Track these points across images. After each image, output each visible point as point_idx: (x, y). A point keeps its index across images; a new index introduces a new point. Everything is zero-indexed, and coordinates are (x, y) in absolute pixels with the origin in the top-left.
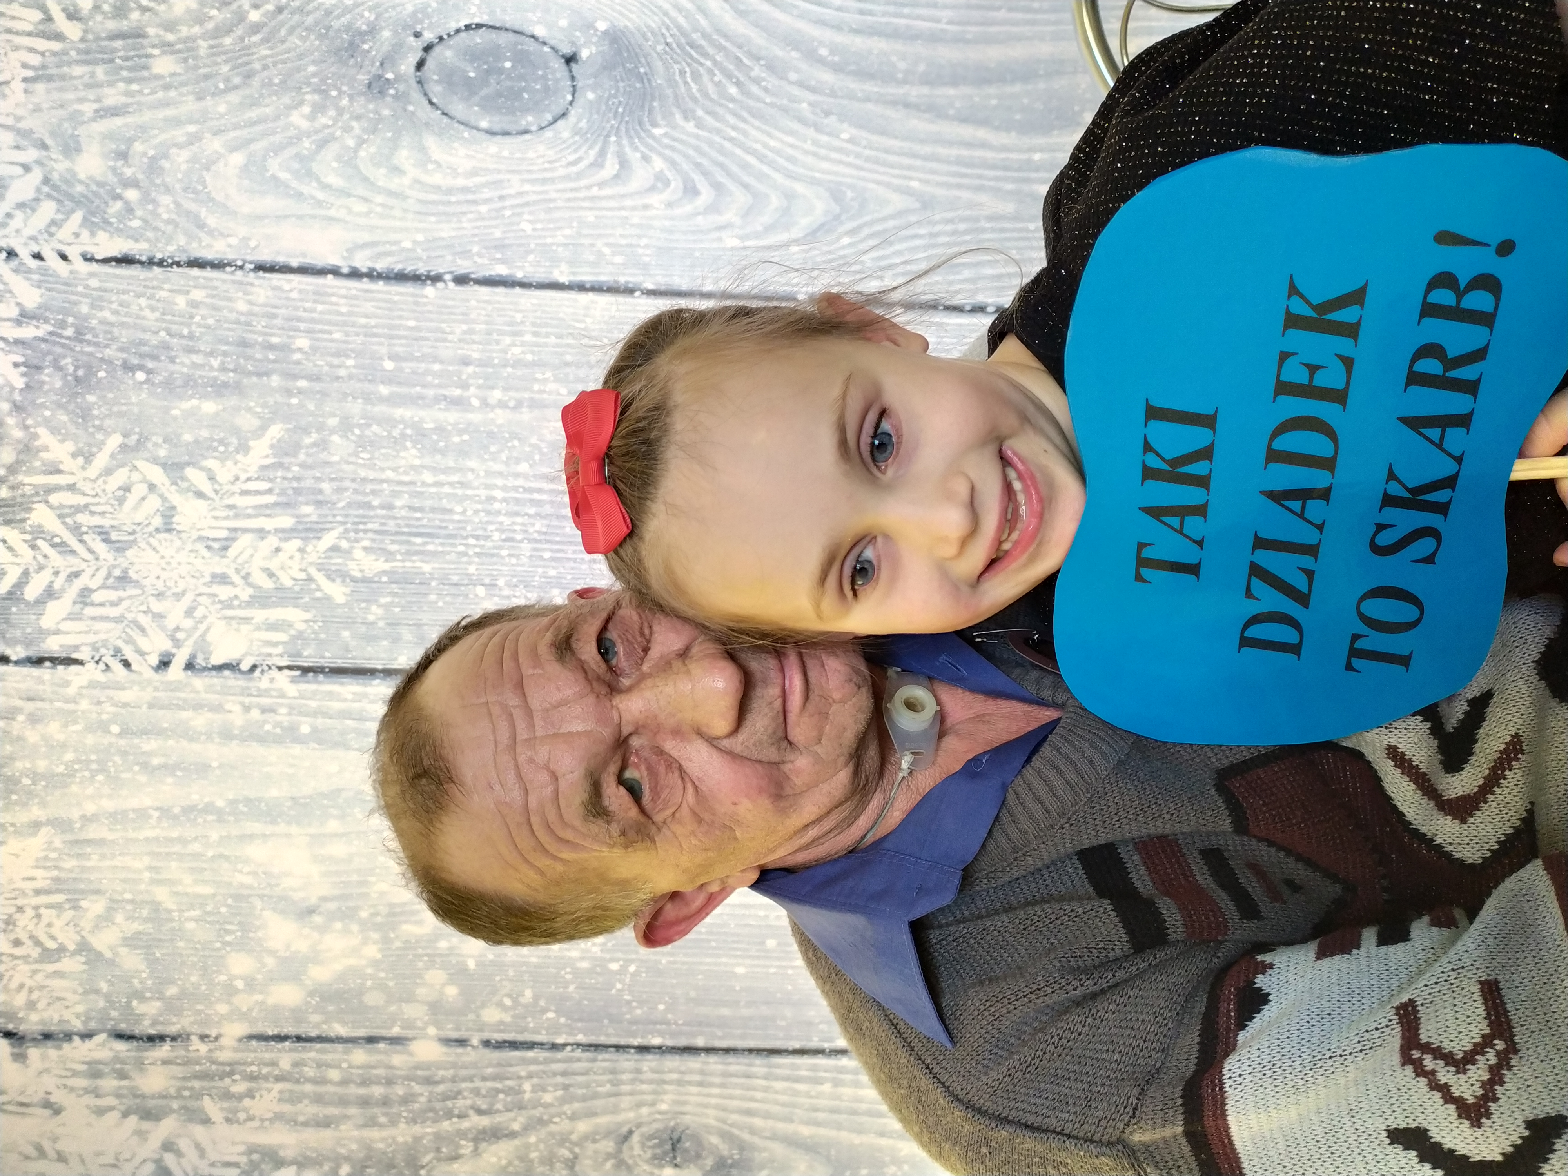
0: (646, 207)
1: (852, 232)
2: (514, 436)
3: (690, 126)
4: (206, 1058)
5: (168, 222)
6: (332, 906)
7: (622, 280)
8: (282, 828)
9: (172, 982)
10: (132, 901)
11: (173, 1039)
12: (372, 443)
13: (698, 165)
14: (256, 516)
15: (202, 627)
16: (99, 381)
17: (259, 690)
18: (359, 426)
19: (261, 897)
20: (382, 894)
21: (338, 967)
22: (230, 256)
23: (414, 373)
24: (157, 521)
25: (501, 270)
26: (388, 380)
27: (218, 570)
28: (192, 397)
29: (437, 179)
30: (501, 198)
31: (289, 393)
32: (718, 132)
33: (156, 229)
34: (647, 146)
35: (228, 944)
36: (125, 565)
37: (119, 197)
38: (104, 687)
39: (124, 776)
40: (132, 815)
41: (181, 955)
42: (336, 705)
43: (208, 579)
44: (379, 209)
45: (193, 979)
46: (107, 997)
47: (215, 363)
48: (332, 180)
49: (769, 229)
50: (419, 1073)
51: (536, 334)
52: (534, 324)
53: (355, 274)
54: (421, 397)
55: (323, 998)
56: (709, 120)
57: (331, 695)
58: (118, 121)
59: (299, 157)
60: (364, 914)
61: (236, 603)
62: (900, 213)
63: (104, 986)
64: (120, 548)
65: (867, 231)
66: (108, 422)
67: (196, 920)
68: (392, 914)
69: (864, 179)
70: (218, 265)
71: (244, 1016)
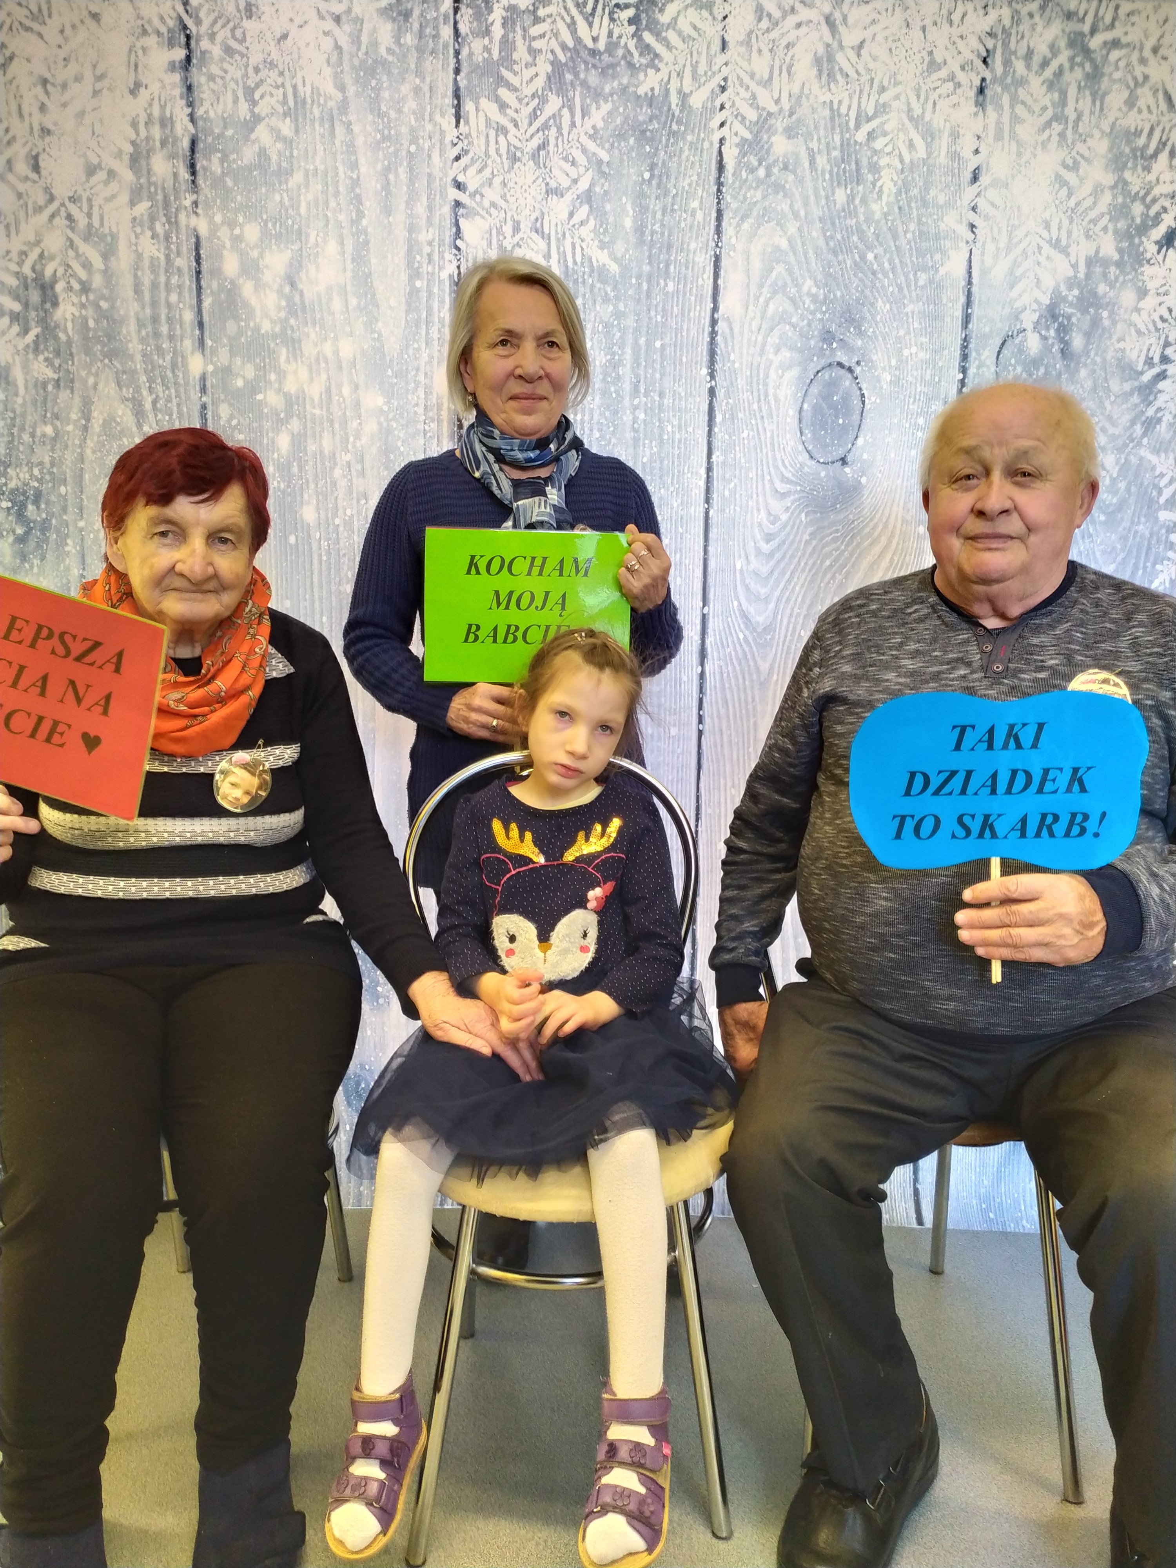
0: (758, 510)
1: (746, 639)
2: (616, 427)
3: (806, 537)
4: (180, 204)
5: (745, 196)
6: (297, 299)
7: (715, 496)
8: (350, 266)
9: (235, 184)
10: (292, 156)
11: (193, 182)
12: (608, 332)
13: (784, 542)
14: (559, 253)
15: (484, 213)
16: (643, 147)
17: (444, 252)
18: (619, 324)
19: (301, 249)
20: (308, 336)
21: (254, 302)
22: (724, 239)
23: (654, 361)
24: (553, 184)
25: (719, 418)
26: (649, 344)
27: (522, 226)
28: (634, 211)
29: (773, 375)
30: (762, 417)
31: (639, 277)
32: (804, 554)
33: (741, 188)
34: (795, 510)
35: (266, 224)
36: (524, 160)
37: (760, 164)
38: (442, 142)
39: (381, 153)
40: (353, 158)
41: (256, 189)
42: (436, 305)
43: (516, 218)
44: (753, 338)
45: (239, 198)
46: (221, 135)
47: (657, 227)
48: (772, 306)
49: (747, 587)
50: (180, 359)
51: (680, 441)
52: (686, 439)
53: (714, 322)
54: (639, 365)
55: (230, 291)
56: (810, 549)
57: (441, 302)
58: (807, 165)
59: (785, 285)
60: (292, 321)
61: (501, 238)
62: (757, 668)
63: (229, 133)
64: (535, 156)
65: (747, 649)
66: (616, 151)
67: (281, 202)
68: (293, 341)
69: (778, 645)
70: (718, 231)
71: (213, 232)
